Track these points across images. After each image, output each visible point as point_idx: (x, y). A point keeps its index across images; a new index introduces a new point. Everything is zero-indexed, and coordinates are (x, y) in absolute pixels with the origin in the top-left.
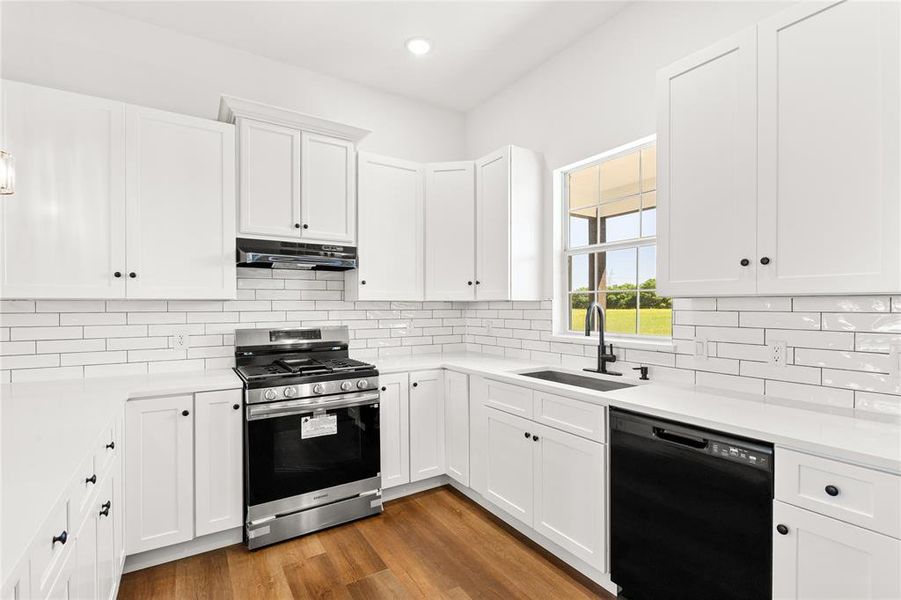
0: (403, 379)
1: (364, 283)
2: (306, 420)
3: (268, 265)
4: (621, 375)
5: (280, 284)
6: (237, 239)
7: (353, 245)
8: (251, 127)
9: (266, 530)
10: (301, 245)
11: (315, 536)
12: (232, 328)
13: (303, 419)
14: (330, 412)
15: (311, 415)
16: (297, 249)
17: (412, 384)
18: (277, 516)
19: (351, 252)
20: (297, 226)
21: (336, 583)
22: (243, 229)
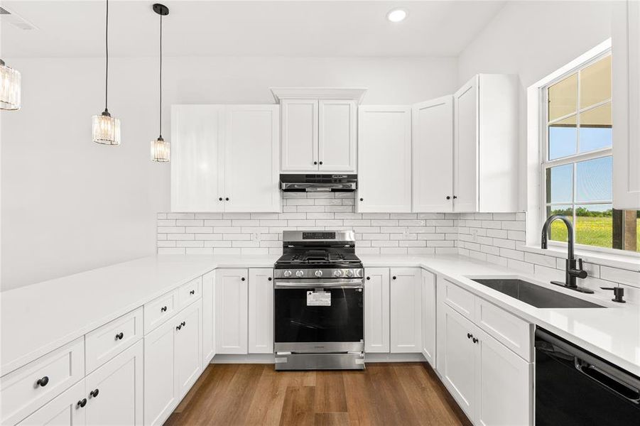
0: (385, 272)
1: (362, 200)
2: (310, 294)
3: (304, 190)
4: (592, 293)
5: (311, 202)
6: (281, 175)
7: (355, 173)
8: (289, 104)
9: (284, 360)
10: (319, 176)
11: (315, 373)
12: (281, 230)
13: (308, 292)
14: (327, 290)
15: (313, 290)
16: (317, 179)
17: (392, 277)
18: (292, 353)
19: (353, 178)
20: (315, 163)
21: (310, 410)
22: (283, 169)
